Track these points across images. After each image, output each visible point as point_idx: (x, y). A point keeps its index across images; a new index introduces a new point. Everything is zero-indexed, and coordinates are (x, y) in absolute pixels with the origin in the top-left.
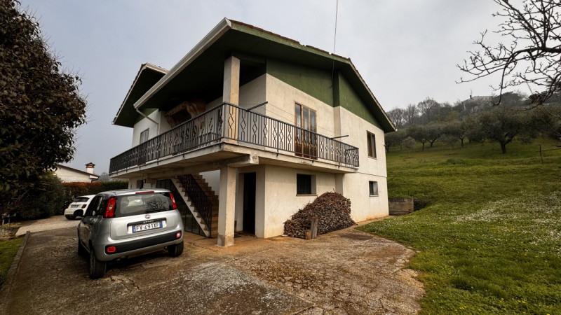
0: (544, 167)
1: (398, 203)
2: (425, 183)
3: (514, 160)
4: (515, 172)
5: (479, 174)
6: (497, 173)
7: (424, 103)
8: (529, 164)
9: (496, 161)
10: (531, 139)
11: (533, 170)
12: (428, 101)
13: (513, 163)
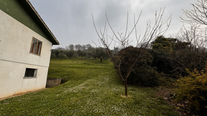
0: (107, 67)
1: (53, 81)
2: (70, 71)
3: (102, 65)
4: (100, 68)
5: (91, 68)
6: (96, 68)
7: (88, 45)
8: (105, 66)
9: (97, 65)
10: (107, 59)
11: (105, 68)
12: (89, 45)
13: (101, 66)
